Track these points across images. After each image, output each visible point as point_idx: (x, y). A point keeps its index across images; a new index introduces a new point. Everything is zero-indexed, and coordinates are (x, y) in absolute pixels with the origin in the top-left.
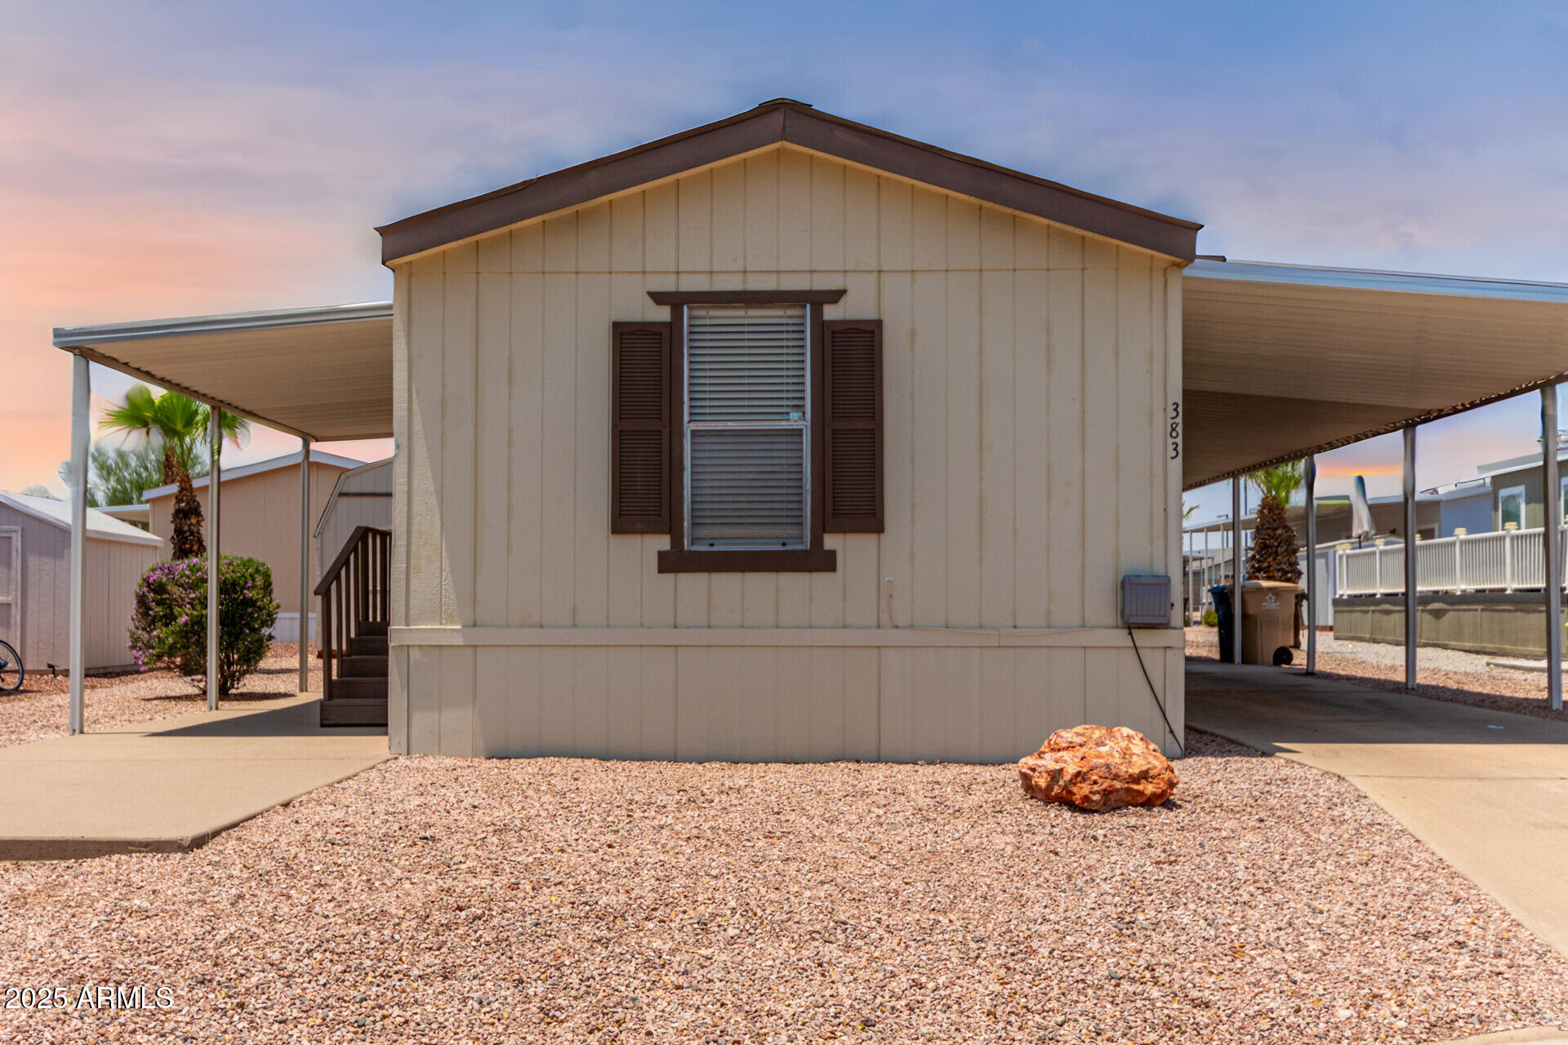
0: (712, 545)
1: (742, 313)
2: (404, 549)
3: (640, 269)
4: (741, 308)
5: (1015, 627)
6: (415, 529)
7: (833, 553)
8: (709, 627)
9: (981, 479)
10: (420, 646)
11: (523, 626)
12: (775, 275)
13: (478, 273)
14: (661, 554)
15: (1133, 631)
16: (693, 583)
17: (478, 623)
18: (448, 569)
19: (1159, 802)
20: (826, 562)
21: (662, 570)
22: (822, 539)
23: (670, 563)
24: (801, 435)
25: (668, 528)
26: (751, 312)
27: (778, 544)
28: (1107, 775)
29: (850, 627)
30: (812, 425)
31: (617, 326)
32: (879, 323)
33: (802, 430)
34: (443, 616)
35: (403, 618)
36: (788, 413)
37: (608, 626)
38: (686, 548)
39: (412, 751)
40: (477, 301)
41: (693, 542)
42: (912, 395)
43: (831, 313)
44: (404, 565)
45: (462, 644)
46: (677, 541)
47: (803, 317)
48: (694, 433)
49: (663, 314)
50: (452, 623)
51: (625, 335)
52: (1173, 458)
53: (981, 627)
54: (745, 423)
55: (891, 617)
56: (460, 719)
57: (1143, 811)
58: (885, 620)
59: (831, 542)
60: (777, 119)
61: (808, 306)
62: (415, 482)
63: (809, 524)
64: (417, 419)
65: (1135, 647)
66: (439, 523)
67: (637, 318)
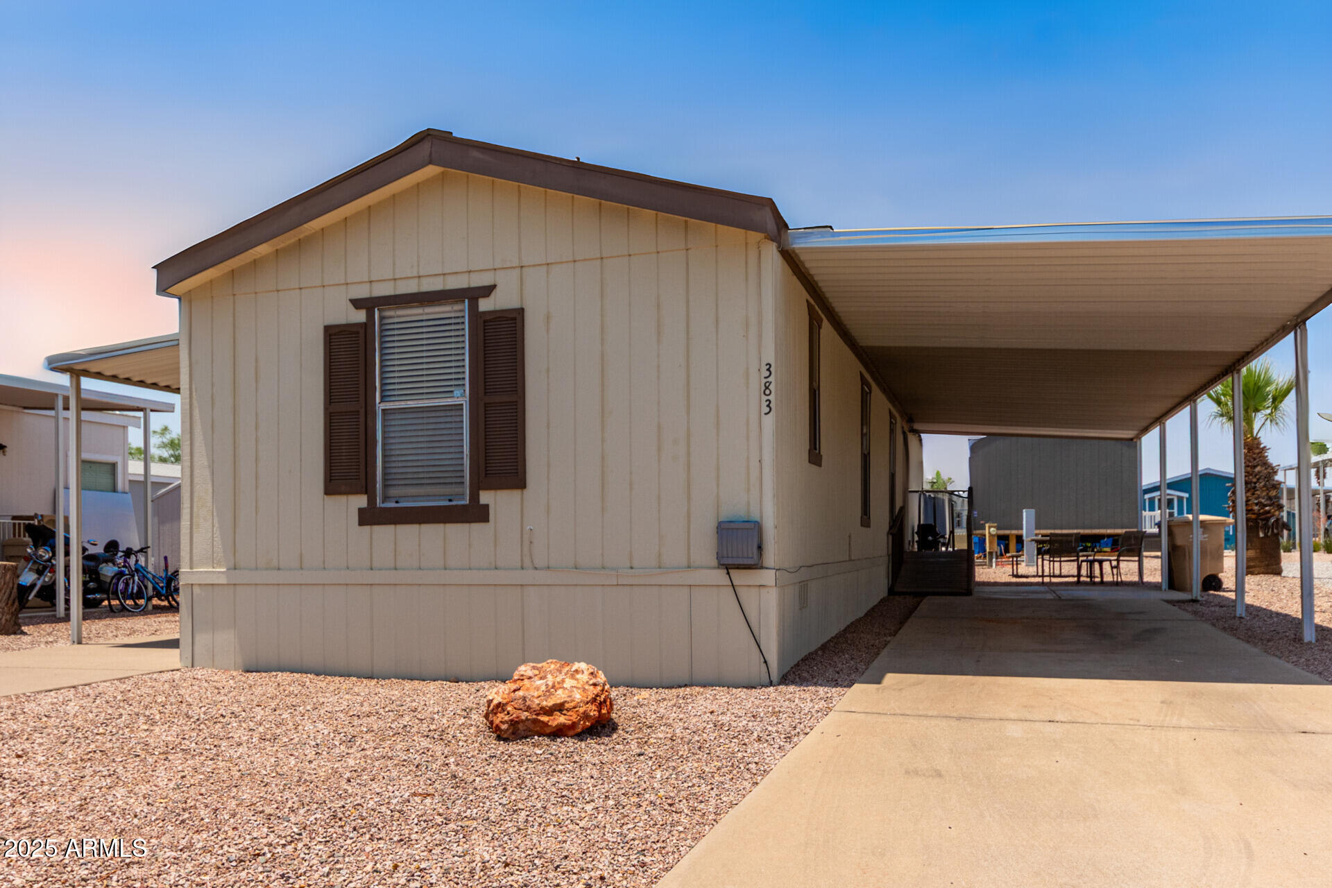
0: (398, 502)
1: (419, 311)
2: (188, 510)
3: (343, 281)
4: (417, 307)
5: (632, 568)
6: (196, 495)
7: (487, 506)
8: (396, 569)
9: (603, 440)
10: (200, 585)
11: (267, 569)
12: (442, 277)
13: (234, 295)
14: (361, 511)
15: (731, 571)
16: (384, 533)
17: (237, 567)
18: (217, 525)
19: (571, 733)
20: (479, 514)
21: (361, 523)
22: (478, 495)
23: (368, 517)
24: (462, 409)
25: (364, 489)
26: (428, 310)
27: (444, 500)
28: (521, 706)
29: (500, 569)
30: (470, 401)
31: (327, 329)
32: (521, 311)
33: (462, 405)
34: (215, 561)
35: (188, 563)
36: (452, 391)
37: (324, 569)
38: (378, 506)
39: (195, 664)
40: (234, 317)
41: (386, 498)
42: (548, 370)
43: (485, 305)
44: (189, 523)
45: (225, 582)
46: (371, 500)
47: (463, 311)
48: (384, 412)
49: (360, 316)
50: (220, 567)
51: (334, 336)
52: (766, 414)
53: (603, 568)
55: (531, 560)
56: (226, 640)
57: (547, 741)
58: (527, 562)
59: (485, 497)
61: (467, 301)
62: (195, 459)
63: (468, 483)
64: (196, 413)
65: (733, 585)
66: (210, 490)
67: (343, 321)
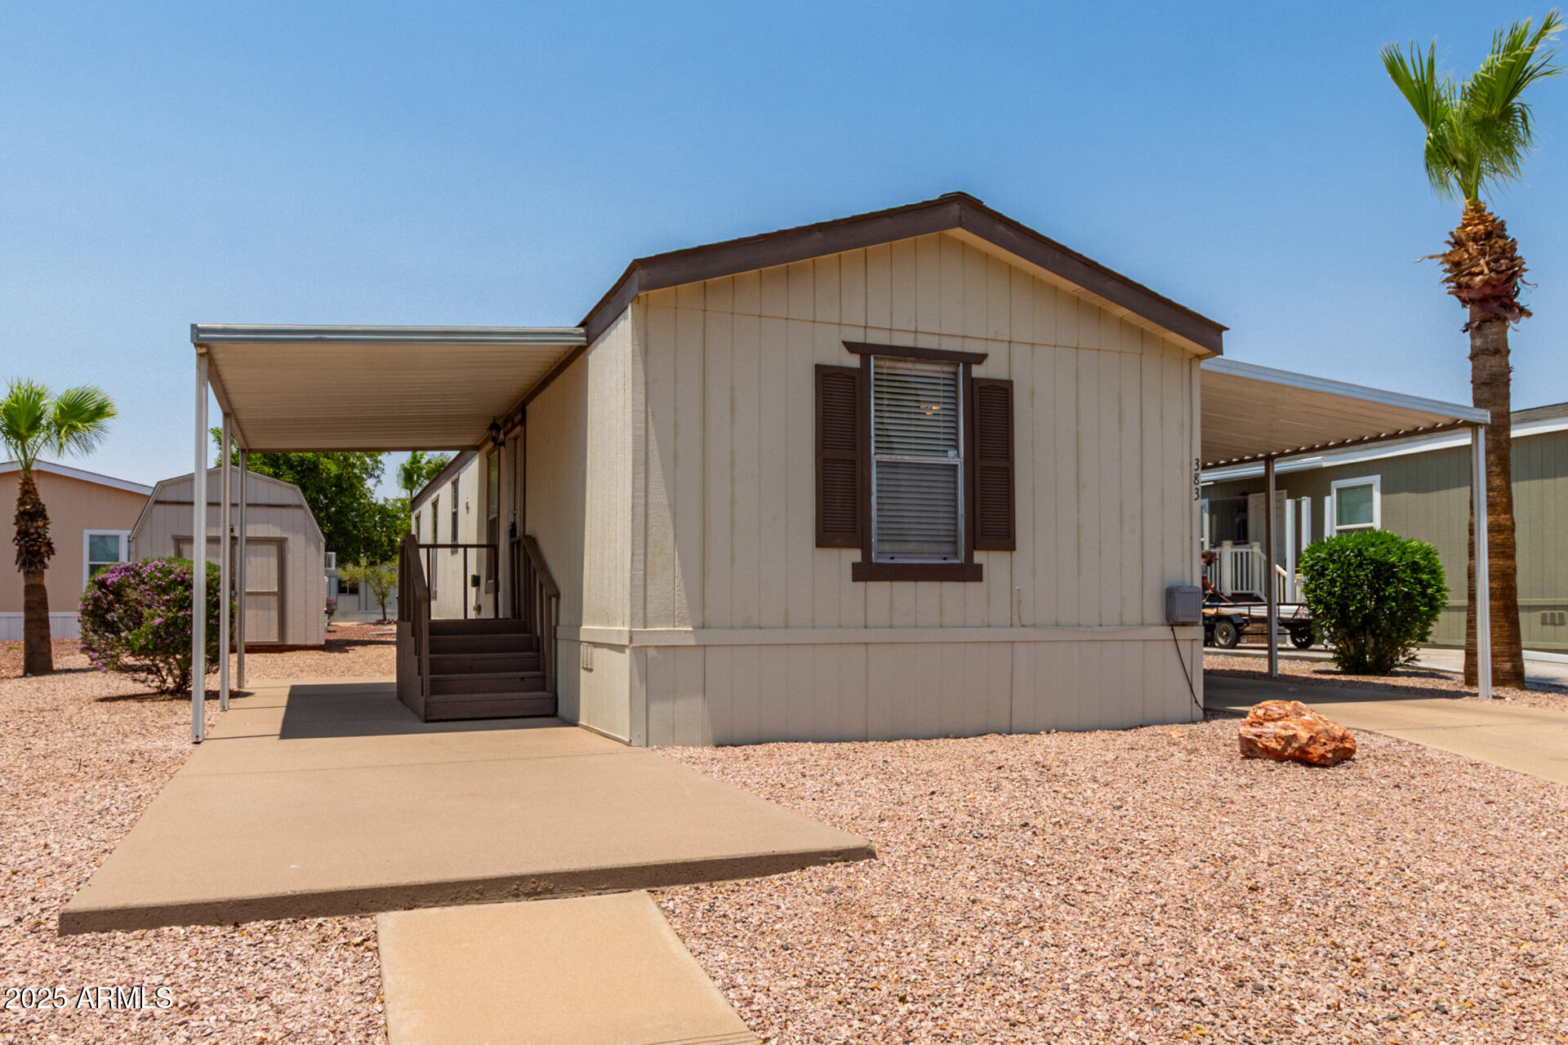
0: (892, 558)
1: (910, 366)
2: (642, 558)
3: (837, 321)
4: (912, 361)
5: (1101, 625)
6: (650, 539)
7: (980, 566)
8: (891, 627)
9: (1078, 511)
10: (656, 647)
11: (745, 627)
12: (938, 337)
13: (707, 311)
14: (854, 565)
15: (1174, 628)
16: (879, 590)
17: (706, 625)
18: (680, 577)
20: (971, 573)
21: (855, 579)
22: (973, 555)
23: (864, 572)
24: (957, 470)
25: (860, 543)
26: (919, 366)
27: (939, 558)
29: (991, 627)
30: (965, 462)
31: (819, 368)
32: (1010, 383)
33: (957, 466)
34: (677, 619)
35: (642, 621)
36: (947, 451)
37: (814, 627)
38: (874, 561)
39: (650, 741)
40: (704, 336)
41: (879, 553)
42: (1033, 442)
43: (977, 371)
44: (642, 572)
45: (694, 644)
46: (866, 555)
47: (957, 373)
48: (879, 464)
49: (854, 361)
50: (684, 626)
51: (825, 376)
52: (1194, 499)
53: (1079, 625)
54: (922, 458)
55: (1020, 618)
56: (691, 709)
58: (1016, 620)
59: (979, 557)
60: (955, 208)
61: (961, 365)
62: (651, 497)
63: (963, 543)
64: (653, 439)
65: (1175, 640)
66: (672, 535)
67: (835, 363)
